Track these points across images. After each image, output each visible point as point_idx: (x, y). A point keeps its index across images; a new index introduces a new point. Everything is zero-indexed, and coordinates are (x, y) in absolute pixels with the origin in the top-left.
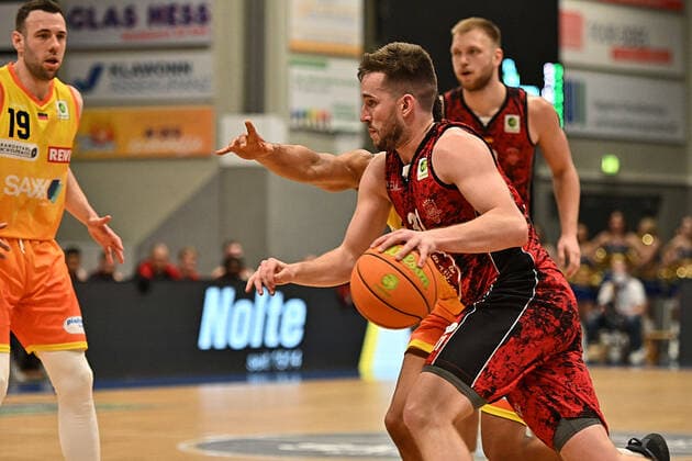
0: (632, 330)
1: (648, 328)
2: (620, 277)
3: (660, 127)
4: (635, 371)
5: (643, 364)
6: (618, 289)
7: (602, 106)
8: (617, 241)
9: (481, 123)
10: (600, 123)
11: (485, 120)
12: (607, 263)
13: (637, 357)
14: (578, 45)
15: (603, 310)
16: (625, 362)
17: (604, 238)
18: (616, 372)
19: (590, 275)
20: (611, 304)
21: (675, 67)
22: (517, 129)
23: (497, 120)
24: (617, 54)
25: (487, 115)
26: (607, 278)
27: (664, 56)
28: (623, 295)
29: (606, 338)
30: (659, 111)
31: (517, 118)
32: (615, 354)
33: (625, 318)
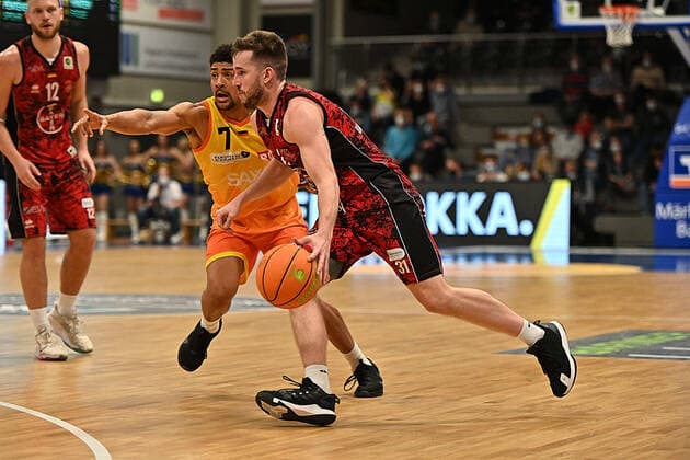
0: (172, 218)
1: (184, 217)
2: (163, 179)
3: (193, 68)
4: (175, 249)
5: (179, 244)
6: (162, 188)
7: (152, 52)
8: (163, 153)
9: (48, 63)
10: (149, 65)
11: (51, 61)
12: (155, 169)
13: (175, 239)
14: (134, 7)
15: (150, 204)
16: (167, 242)
17: (153, 151)
18: (160, 250)
19: (142, 178)
20: (157, 199)
21: (206, 24)
22: (71, 67)
23: (59, 60)
24: (163, 14)
25: (51, 57)
26: (155, 180)
27: (198, 16)
28: (166, 193)
29: (154, 225)
30: (193, 56)
31: (70, 58)
32: (160, 237)
33: (166, 209)
